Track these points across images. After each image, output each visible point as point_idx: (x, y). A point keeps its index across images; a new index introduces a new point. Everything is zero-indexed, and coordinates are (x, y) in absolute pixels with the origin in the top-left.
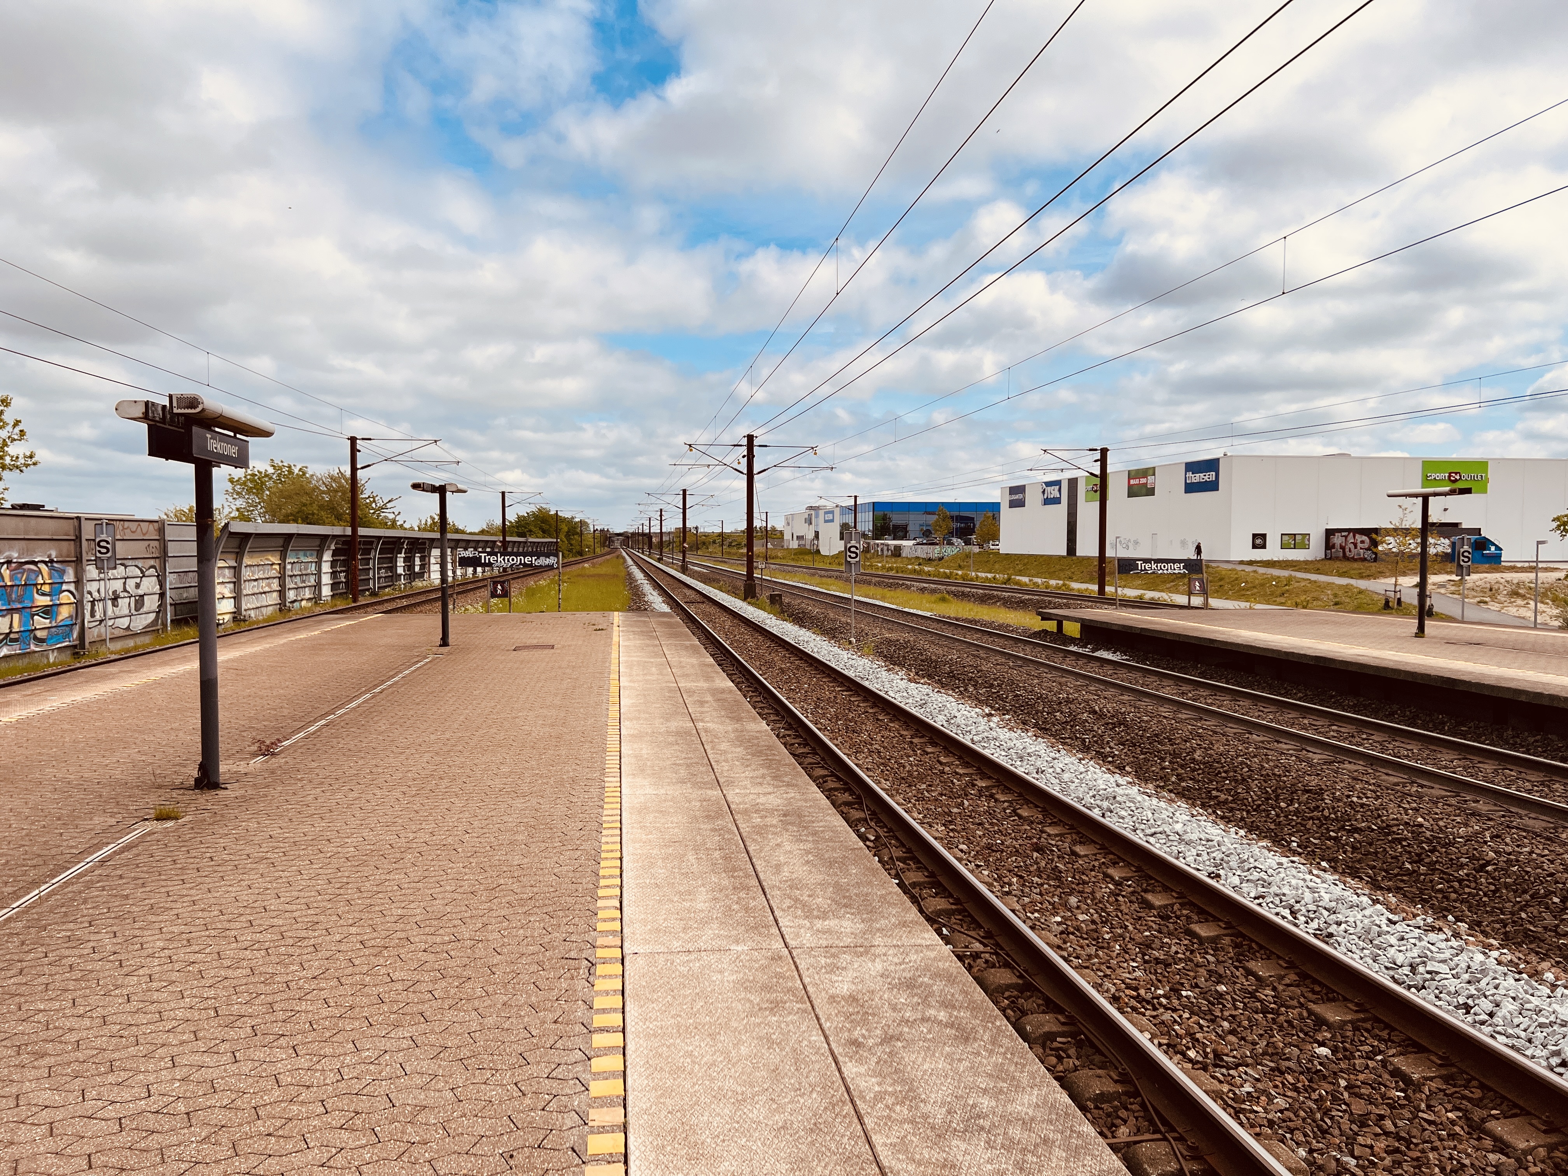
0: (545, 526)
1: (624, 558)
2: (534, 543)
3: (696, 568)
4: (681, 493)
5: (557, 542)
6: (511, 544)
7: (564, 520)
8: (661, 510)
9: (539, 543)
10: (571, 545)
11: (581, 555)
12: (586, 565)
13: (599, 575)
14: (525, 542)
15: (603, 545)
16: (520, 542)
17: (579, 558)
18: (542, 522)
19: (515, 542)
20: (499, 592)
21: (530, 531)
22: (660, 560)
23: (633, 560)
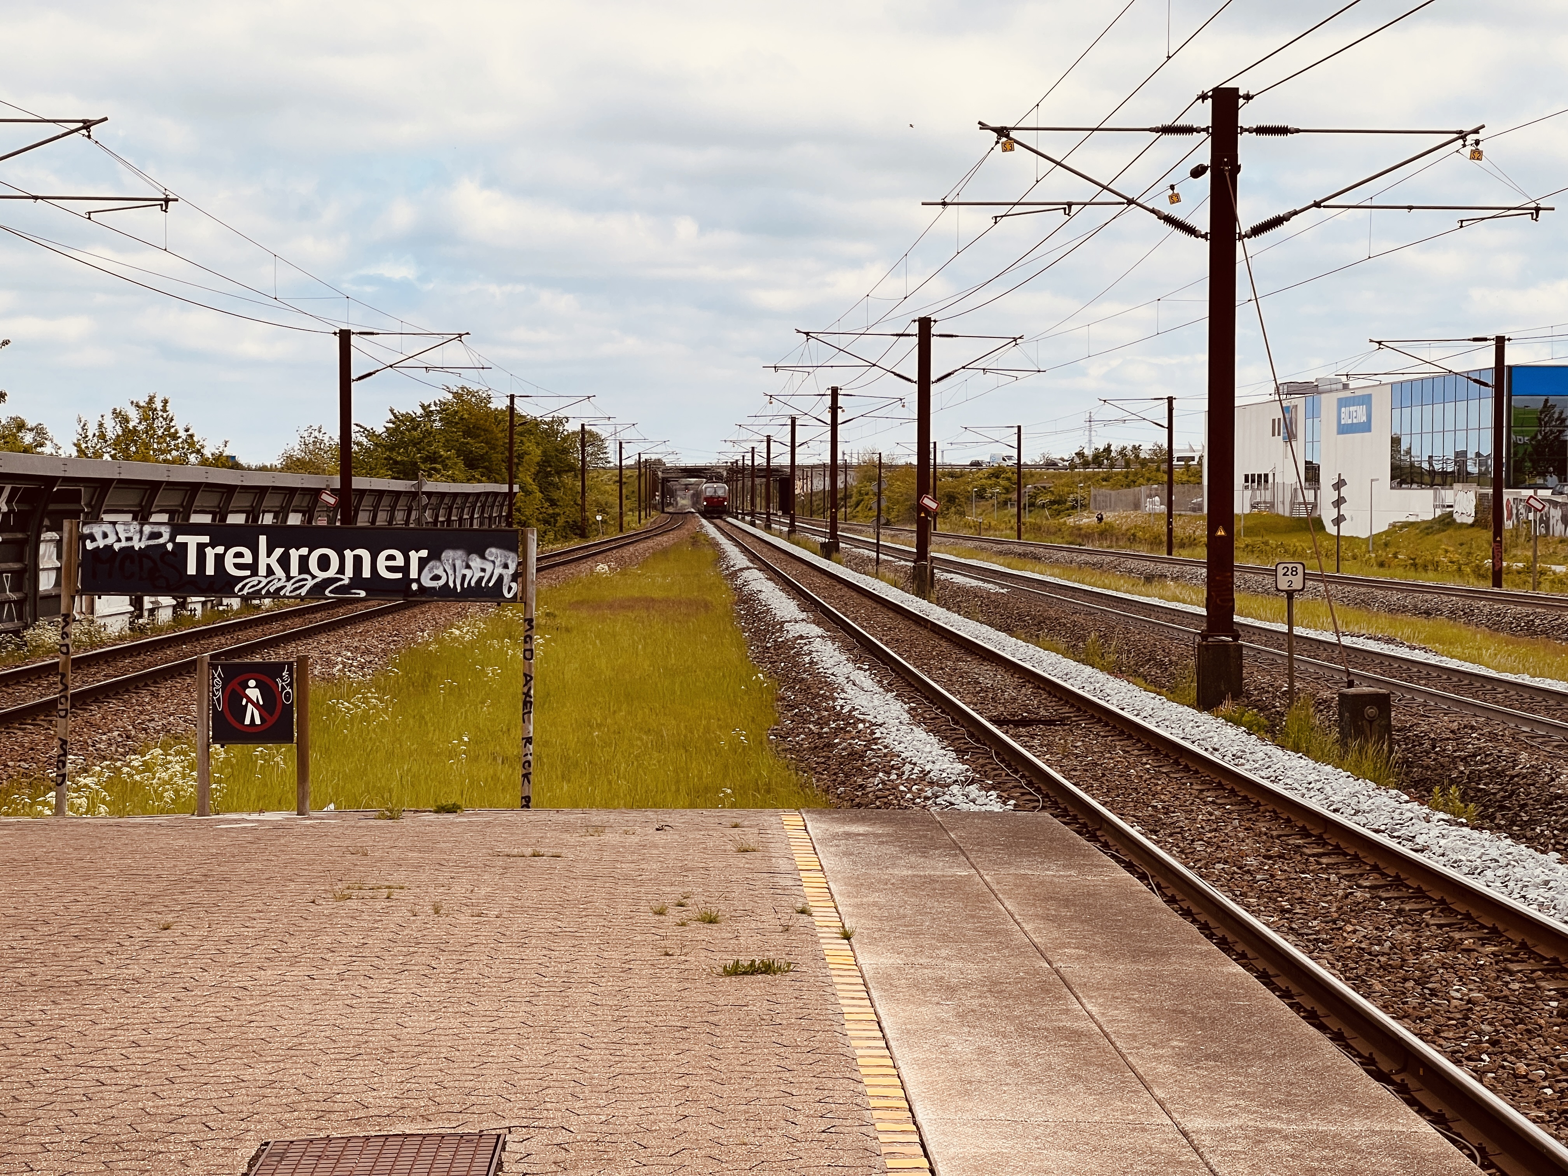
0: (477, 446)
1: (715, 545)
2: (443, 495)
3: (959, 579)
4: (915, 329)
5: (511, 494)
6: (367, 501)
7: (532, 426)
8: (835, 392)
9: (455, 495)
10: (553, 503)
11: (583, 535)
12: (602, 568)
13: (649, 603)
14: (414, 495)
15: (645, 504)
16: (397, 494)
17: (575, 543)
18: (467, 433)
19: (380, 494)
20: (253, 717)
21: (433, 458)
22: (829, 550)
23: (745, 550)
